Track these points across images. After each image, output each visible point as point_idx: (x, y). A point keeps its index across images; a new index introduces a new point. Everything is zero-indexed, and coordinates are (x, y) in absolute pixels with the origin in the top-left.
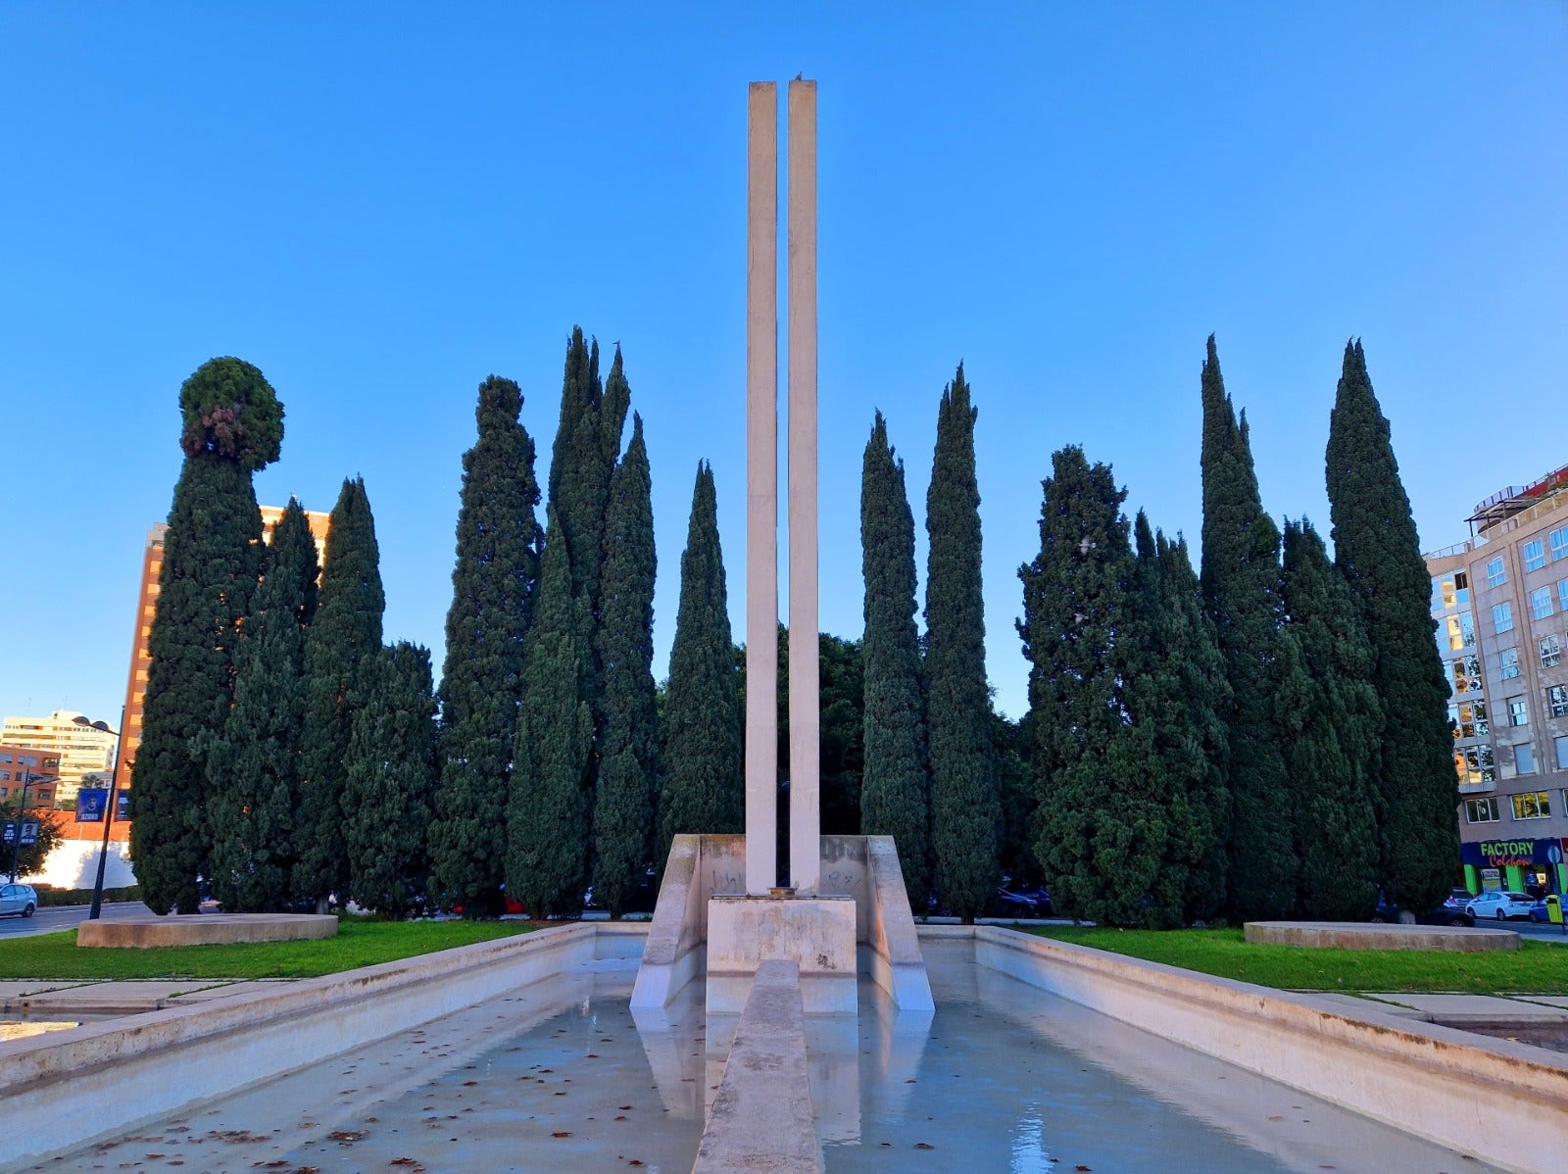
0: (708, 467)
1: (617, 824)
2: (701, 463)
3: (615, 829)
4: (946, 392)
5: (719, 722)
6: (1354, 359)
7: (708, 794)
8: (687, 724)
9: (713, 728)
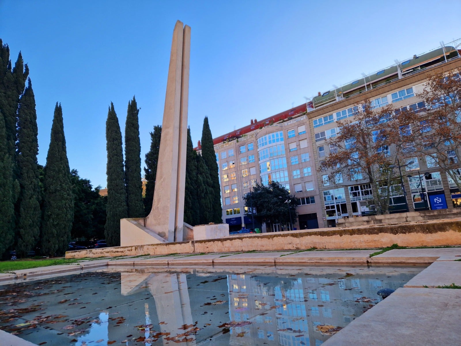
0: (60, 105)
1: (31, 224)
2: (57, 103)
3: (30, 226)
4: (129, 102)
5: (69, 190)
6: (206, 121)
7: (67, 213)
8: (58, 190)
9: (68, 192)
